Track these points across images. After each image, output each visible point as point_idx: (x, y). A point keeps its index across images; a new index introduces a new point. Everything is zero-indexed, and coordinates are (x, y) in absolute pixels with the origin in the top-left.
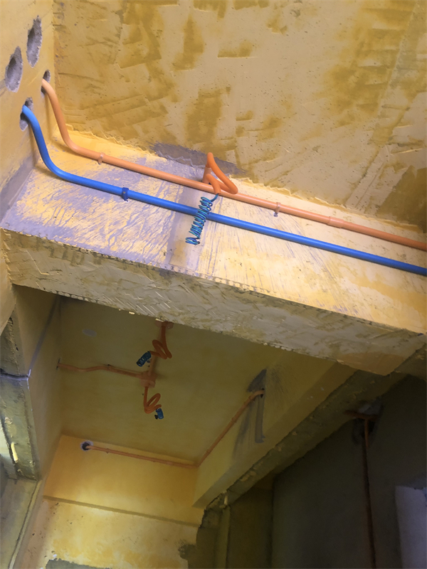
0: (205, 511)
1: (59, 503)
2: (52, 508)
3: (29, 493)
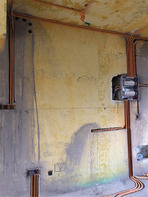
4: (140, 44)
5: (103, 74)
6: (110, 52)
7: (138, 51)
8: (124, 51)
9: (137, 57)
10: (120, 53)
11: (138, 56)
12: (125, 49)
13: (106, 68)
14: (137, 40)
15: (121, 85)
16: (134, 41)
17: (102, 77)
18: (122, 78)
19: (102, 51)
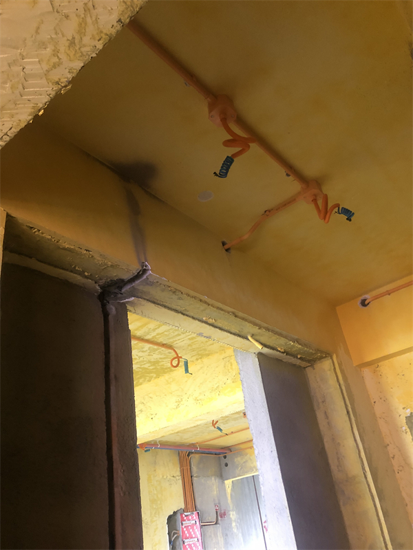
1: (379, 364)
2: (375, 372)
3: (330, 370)
4: (195, 459)
5: (155, 513)
6: (161, 476)
7: (194, 469)
8: (177, 472)
9: (195, 479)
10: (173, 476)
11: (196, 477)
12: (179, 469)
13: (159, 502)
14: (192, 453)
15: (178, 529)
16: (188, 455)
17: (155, 519)
18: (179, 516)
19: (152, 476)
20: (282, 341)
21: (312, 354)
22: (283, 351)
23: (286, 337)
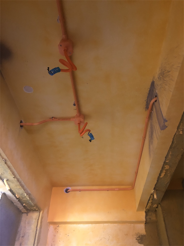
0: (146, 212)
1: (60, 225)
2: (55, 229)
20: (22, 191)
21: (32, 206)
22: (18, 197)
23: (24, 190)
